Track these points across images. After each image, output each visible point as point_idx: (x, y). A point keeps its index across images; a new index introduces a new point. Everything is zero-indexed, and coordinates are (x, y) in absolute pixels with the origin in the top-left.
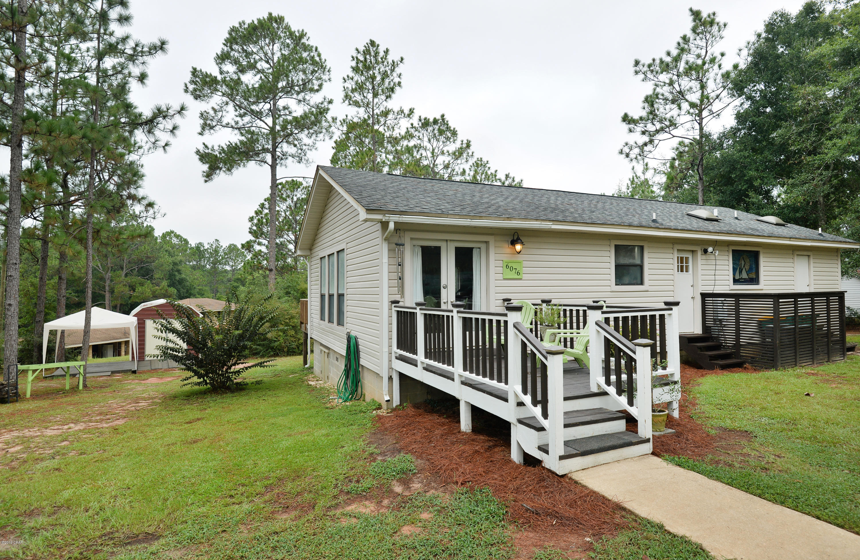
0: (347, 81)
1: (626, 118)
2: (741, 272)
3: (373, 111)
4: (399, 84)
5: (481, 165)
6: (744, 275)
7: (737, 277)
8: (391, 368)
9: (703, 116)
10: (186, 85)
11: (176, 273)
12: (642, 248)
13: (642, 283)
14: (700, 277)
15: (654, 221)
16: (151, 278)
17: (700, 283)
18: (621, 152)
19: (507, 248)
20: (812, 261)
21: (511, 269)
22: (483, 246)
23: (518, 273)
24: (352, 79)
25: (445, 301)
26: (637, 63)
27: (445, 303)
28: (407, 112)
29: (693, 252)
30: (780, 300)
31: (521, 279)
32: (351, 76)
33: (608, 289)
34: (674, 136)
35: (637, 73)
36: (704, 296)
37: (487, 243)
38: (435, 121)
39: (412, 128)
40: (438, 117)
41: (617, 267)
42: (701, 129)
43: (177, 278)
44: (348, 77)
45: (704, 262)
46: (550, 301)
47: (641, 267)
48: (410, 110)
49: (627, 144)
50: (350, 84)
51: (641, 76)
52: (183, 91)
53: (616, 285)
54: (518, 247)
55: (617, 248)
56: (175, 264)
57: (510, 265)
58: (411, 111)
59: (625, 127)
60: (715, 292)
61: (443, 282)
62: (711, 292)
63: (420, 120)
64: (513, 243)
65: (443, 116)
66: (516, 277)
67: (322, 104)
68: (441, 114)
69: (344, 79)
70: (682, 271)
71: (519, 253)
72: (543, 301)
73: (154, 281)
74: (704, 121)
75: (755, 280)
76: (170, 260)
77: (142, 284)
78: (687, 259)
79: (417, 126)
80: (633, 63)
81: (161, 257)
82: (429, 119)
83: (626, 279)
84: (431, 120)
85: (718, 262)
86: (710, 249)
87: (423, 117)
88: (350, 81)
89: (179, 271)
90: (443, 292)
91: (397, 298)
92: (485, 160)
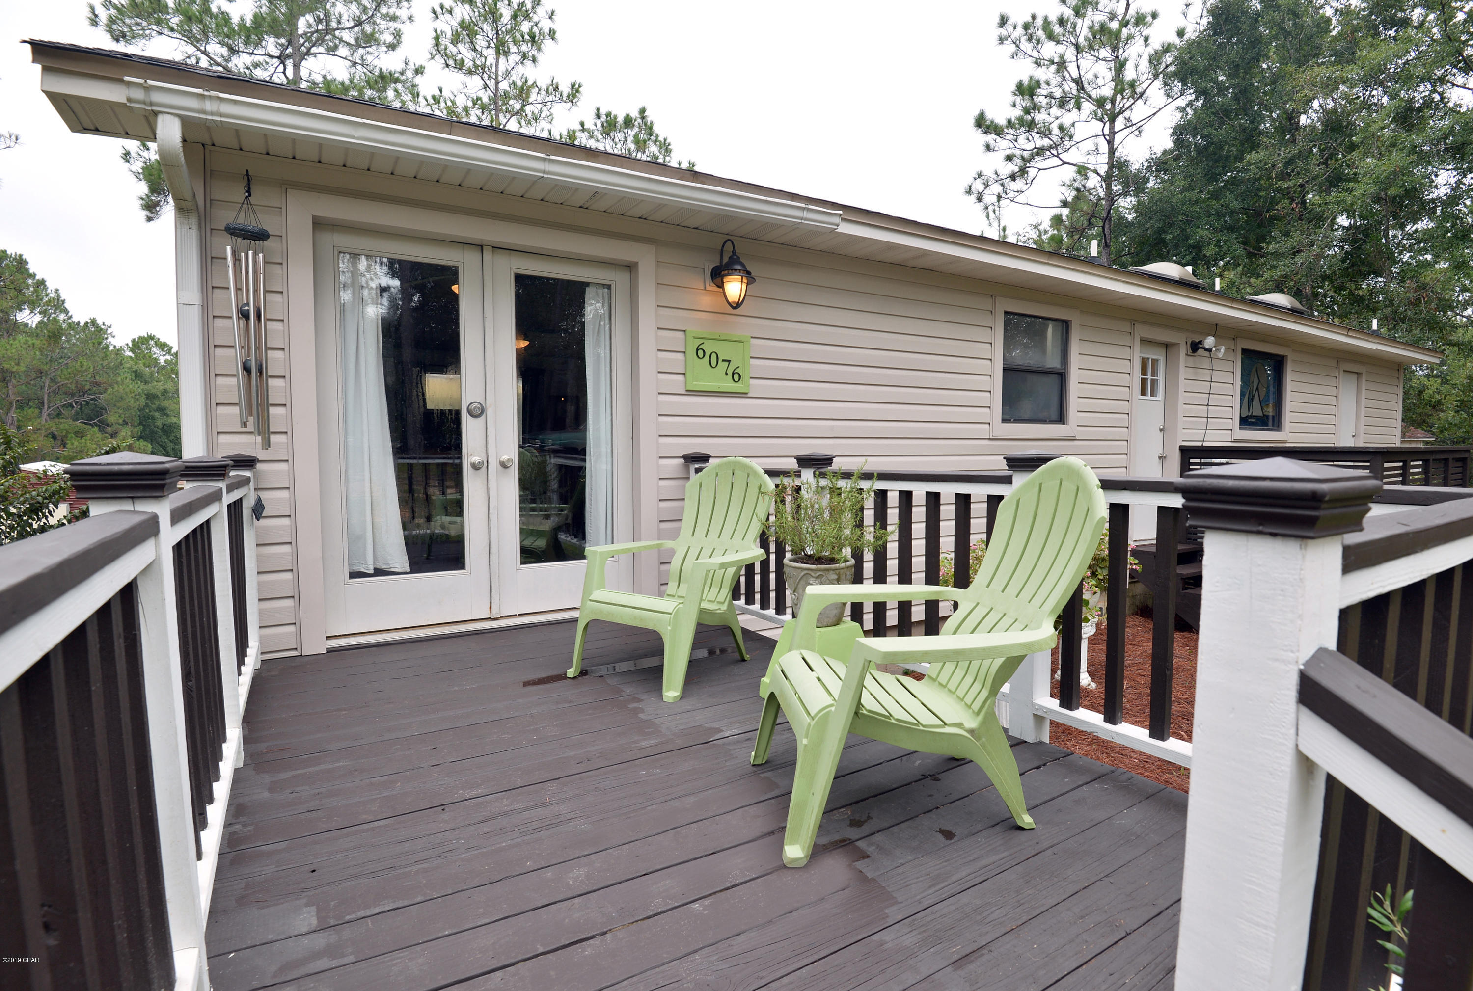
0: (441, 17)
1: (981, 122)
2: (1250, 402)
3: (497, 83)
4: (552, 34)
6: (1257, 409)
7: (1247, 412)
9: (1116, 129)
10: (92, 9)
11: (157, 414)
12: (1065, 326)
13: (1061, 418)
14: (1182, 409)
16: (103, 426)
17: (1182, 422)
18: (969, 192)
19: (699, 293)
20: (1364, 385)
21: (714, 360)
22: (620, 281)
23: (736, 376)
24: (450, 12)
25: (476, 459)
26: (1003, 21)
27: (475, 467)
28: (565, 89)
29: (1167, 346)
30: (1386, 465)
31: (743, 395)
32: (447, 6)
33: (983, 430)
34: (1064, 163)
35: (1002, 40)
36: (1186, 453)
37: (631, 267)
38: (628, 122)
39: (583, 130)
40: (634, 114)
41: (1010, 371)
42: (1112, 151)
43: (159, 423)
44: (442, 7)
45: (1190, 373)
46: (828, 461)
47: (1061, 376)
48: (573, 86)
49: (980, 175)
50: (447, 25)
51: (1010, 48)
52: (87, 22)
53: (1004, 420)
54: (734, 288)
55: (1010, 321)
56: (151, 397)
57: (709, 347)
58: (575, 89)
59: (981, 138)
60: (1205, 444)
61: (471, 393)
62: (1200, 444)
63: (598, 116)
64: (718, 275)
65: (643, 111)
66: (730, 386)
67: (402, 73)
68: (640, 107)
69: (434, 12)
70: (1143, 392)
71: (737, 305)
72: (805, 462)
73: (109, 429)
74: (1118, 138)
75: (1272, 421)
76: (138, 387)
77: (80, 434)
78: (1155, 362)
79: (593, 127)
80: (997, 20)
81: (117, 383)
82: (615, 117)
83: (1026, 407)
84: (620, 119)
85: (1217, 376)
86: (1209, 341)
87: (603, 111)
88: (447, 16)
89: (162, 410)
90: (470, 428)
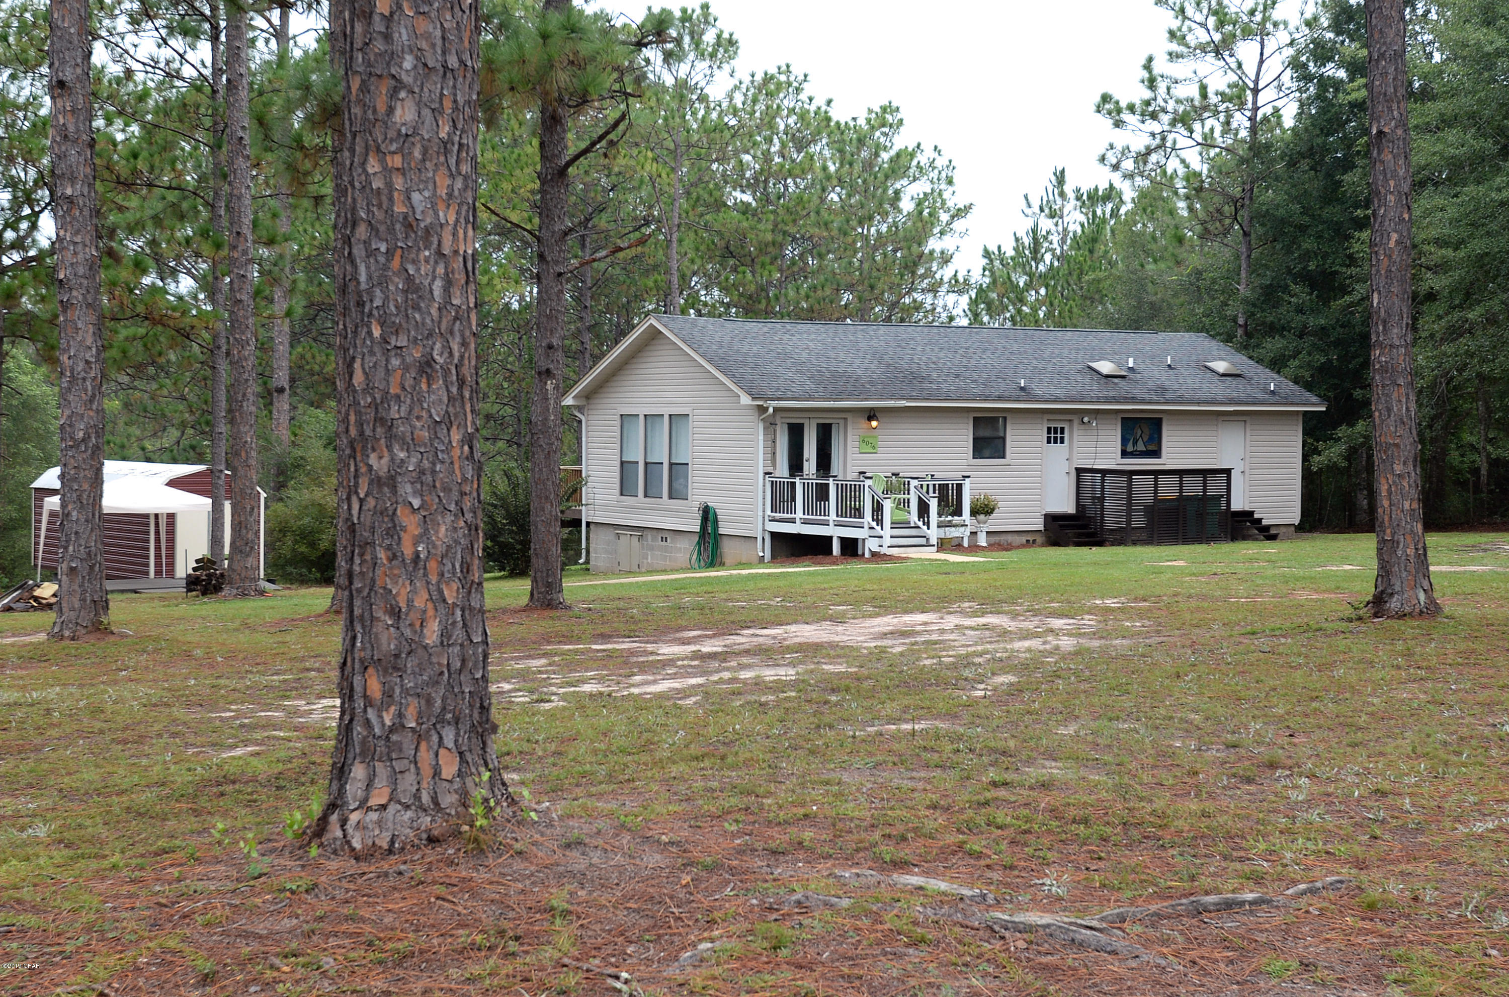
2: (1135, 443)
5: (789, 84)
6: (1141, 447)
7: (1130, 449)
8: (764, 530)
12: (1005, 419)
13: (1004, 457)
14: (1075, 449)
15: (1022, 389)
19: (863, 423)
20: (1249, 428)
21: (867, 443)
22: (842, 422)
29: (1070, 422)
31: (875, 453)
33: (964, 462)
36: (1079, 471)
37: (845, 419)
41: (975, 440)
47: (1004, 439)
53: (974, 459)
54: (874, 424)
55: (976, 420)
57: (866, 440)
60: (1096, 467)
61: (806, 456)
62: (1091, 467)
64: (870, 419)
66: (872, 450)
70: (1055, 442)
71: (875, 429)
72: (893, 474)
75: (1156, 453)
78: (1062, 430)
83: (987, 452)
85: (1101, 433)
86: (1086, 419)
90: (806, 464)
91: (770, 469)
92: (797, 72)
